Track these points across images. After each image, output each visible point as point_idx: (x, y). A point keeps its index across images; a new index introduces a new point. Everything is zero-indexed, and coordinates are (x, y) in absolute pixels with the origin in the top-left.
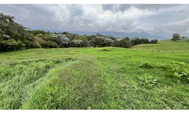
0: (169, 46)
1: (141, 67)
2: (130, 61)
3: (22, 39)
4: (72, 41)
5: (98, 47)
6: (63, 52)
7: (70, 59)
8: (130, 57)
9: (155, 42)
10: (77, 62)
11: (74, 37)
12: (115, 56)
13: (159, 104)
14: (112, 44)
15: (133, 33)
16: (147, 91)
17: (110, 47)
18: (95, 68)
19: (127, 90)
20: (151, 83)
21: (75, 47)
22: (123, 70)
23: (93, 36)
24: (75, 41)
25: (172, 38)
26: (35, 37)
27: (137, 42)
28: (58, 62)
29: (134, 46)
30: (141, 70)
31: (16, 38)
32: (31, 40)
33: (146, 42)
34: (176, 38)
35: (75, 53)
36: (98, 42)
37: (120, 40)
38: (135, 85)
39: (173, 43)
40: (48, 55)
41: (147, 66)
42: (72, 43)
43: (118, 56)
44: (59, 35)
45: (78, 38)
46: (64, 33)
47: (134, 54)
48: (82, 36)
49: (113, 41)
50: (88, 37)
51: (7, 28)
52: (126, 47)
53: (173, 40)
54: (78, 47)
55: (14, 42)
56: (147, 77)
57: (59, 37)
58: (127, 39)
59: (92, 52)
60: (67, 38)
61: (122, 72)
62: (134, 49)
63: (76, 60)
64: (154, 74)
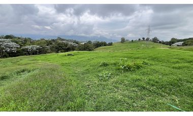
0: (120, 47)
1: (101, 66)
2: (92, 62)
4: (23, 48)
5: (62, 52)
7: (23, 71)
8: (93, 59)
9: (111, 44)
10: (36, 72)
11: (26, 41)
12: (80, 60)
14: (76, 48)
15: (94, 37)
16: (105, 83)
17: (75, 51)
18: (60, 74)
19: (90, 86)
20: (107, 76)
21: (29, 54)
22: (88, 71)
23: (53, 40)
24: (28, 47)
25: (121, 41)
27: (98, 45)
29: (97, 49)
30: (101, 68)
33: (104, 44)
34: (123, 41)
35: (30, 62)
36: (60, 47)
37: (83, 44)
38: (96, 81)
39: (121, 44)
41: (105, 65)
42: (23, 50)
45: (32, 43)
48: (38, 41)
49: (77, 45)
50: (47, 41)
52: (90, 50)
53: (121, 42)
54: (33, 54)
56: (105, 73)
58: (90, 42)
59: (55, 59)
61: (87, 73)
62: (96, 51)
63: (33, 70)
64: (109, 69)
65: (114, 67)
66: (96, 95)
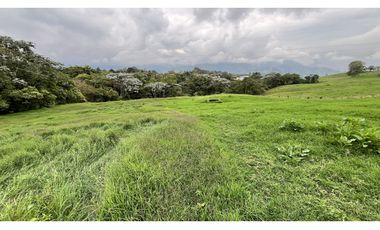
0: (342, 87)
1: (282, 129)
2: (262, 119)
3: (49, 86)
4: (147, 86)
5: (199, 95)
6: (131, 108)
7: (148, 121)
8: (263, 112)
9: (313, 80)
10: (164, 125)
11: (150, 76)
12: (234, 111)
13: (309, 186)
16: (291, 169)
17: (223, 95)
19: (256, 168)
20: (298, 155)
22: (250, 137)
23: (187, 74)
24: (152, 85)
25: (348, 71)
26: (74, 81)
27: (276, 82)
28: (127, 127)
29: (273, 90)
30: (282, 135)
31: (38, 84)
32: (66, 87)
33: (295, 80)
34: (356, 70)
35: (153, 108)
36: (197, 85)
37: (242, 79)
38: (270, 158)
39: (350, 79)
40: (102, 114)
41: (293, 128)
42: (146, 89)
43: (238, 111)
44: (121, 74)
45: (158, 79)
46: (130, 70)
47: (270, 107)
48: (166, 75)
49: (228, 81)
50: (177, 75)
51: (20, 65)
52: (255, 93)
53: (349, 74)
54: (158, 96)
55: (34, 93)
56: (292, 146)
57: (121, 78)
58: (256, 76)
59: (189, 106)
60: (135, 81)
61: (248, 140)
62: (271, 96)
63: (160, 121)
64: (304, 140)
65: (321, 138)
66: (269, 187)
